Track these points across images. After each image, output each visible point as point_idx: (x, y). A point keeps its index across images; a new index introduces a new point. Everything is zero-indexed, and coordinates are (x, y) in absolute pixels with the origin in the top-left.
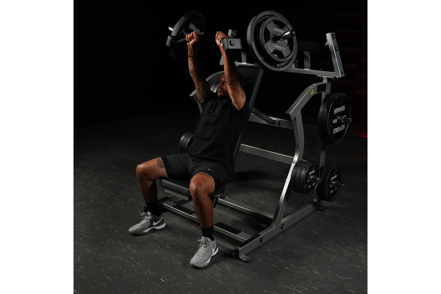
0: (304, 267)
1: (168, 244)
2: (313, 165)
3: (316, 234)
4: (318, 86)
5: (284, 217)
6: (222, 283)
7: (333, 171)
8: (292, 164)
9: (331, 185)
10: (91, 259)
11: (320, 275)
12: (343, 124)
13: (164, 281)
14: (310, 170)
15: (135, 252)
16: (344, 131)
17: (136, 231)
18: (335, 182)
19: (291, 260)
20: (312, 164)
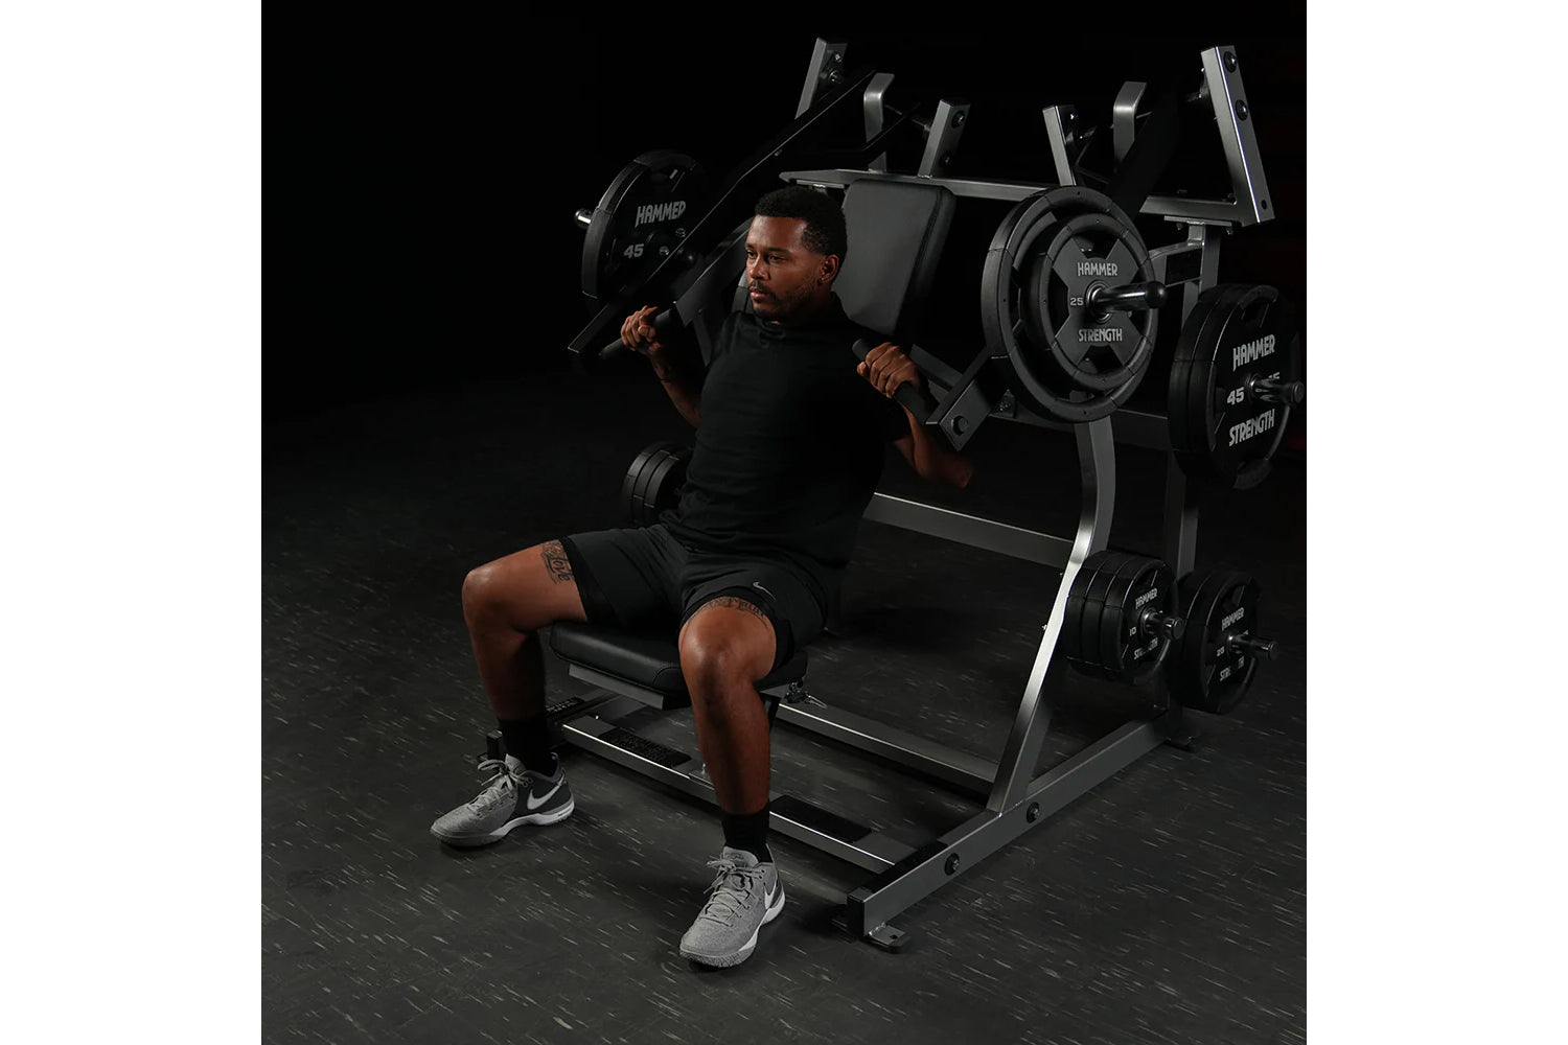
0: (1118, 968)
1: (582, 882)
2: (1152, 570)
3: (1166, 842)
4: (1169, 258)
5: (1037, 775)
6: (799, 1034)
7: (1229, 595)
8: (1069, 563)
9: (1223, 648)
10: (278, 945)
11: (1184, 1001)
12: (1265, 407)
13: (569, 1027)
14: (1141, 587)
15: (454, 915)
16: (1270, 434)
17: (458, 834)
18: (1239, 636)
19: (1067, 942)
20: (1147, 564)
